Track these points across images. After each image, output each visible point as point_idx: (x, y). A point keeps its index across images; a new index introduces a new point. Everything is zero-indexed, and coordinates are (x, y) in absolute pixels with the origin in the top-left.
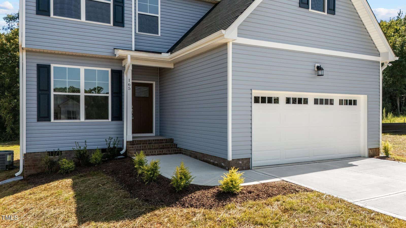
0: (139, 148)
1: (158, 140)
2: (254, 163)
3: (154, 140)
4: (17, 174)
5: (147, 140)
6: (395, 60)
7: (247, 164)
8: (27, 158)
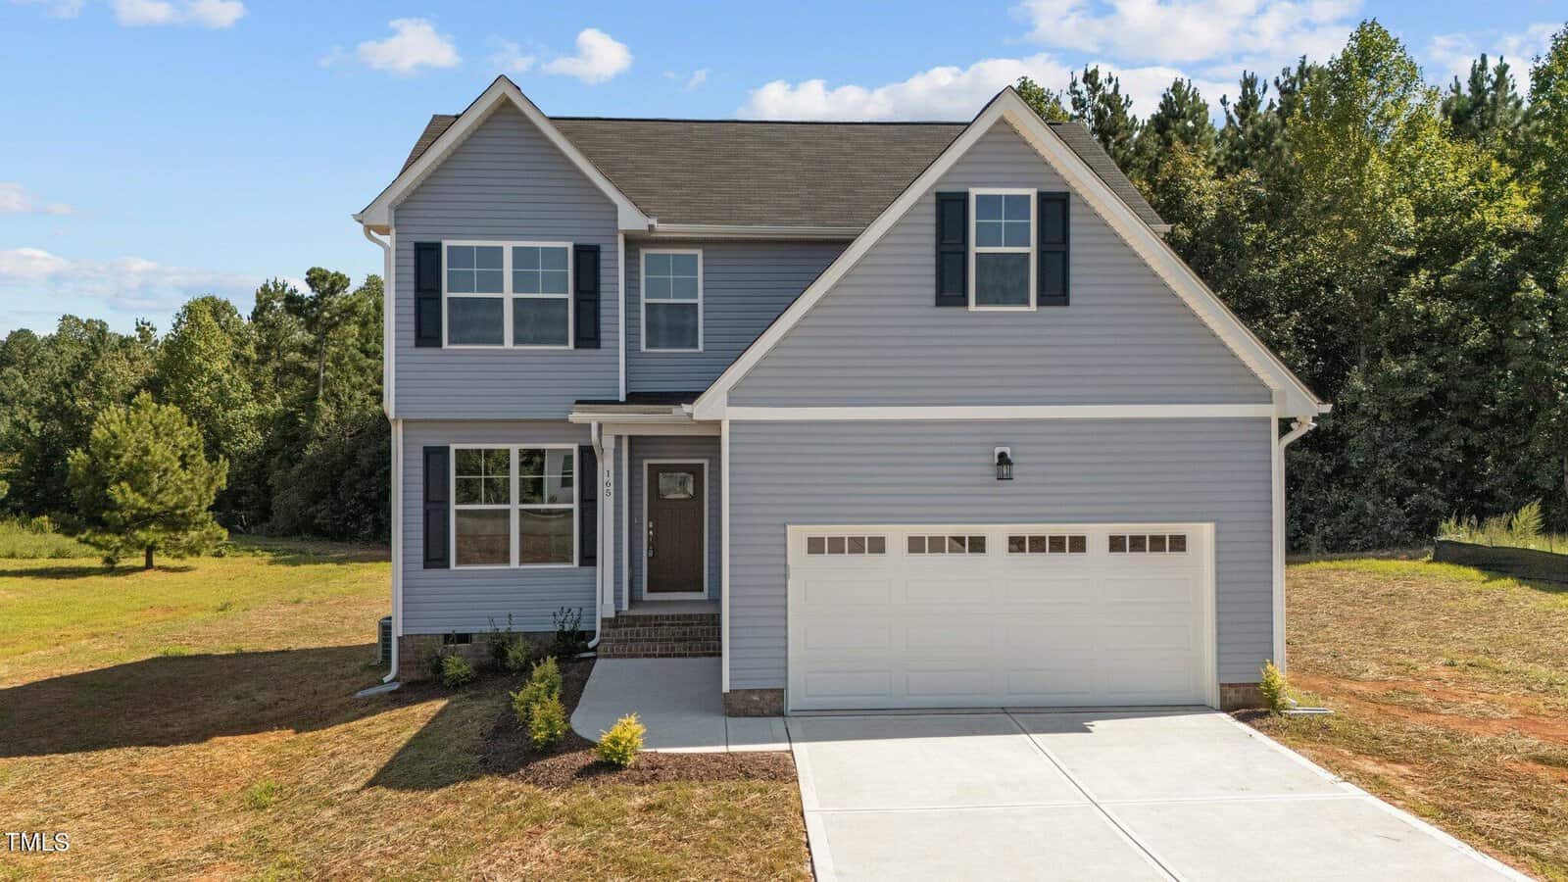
0: (623, 638)
1: (679, 617)
2: (792, 702)
3: (667, 618)
4: (386, 679)
5: (651, 617)
6: (1319, 414)
7: (775, 704)
8: (404, 646)
